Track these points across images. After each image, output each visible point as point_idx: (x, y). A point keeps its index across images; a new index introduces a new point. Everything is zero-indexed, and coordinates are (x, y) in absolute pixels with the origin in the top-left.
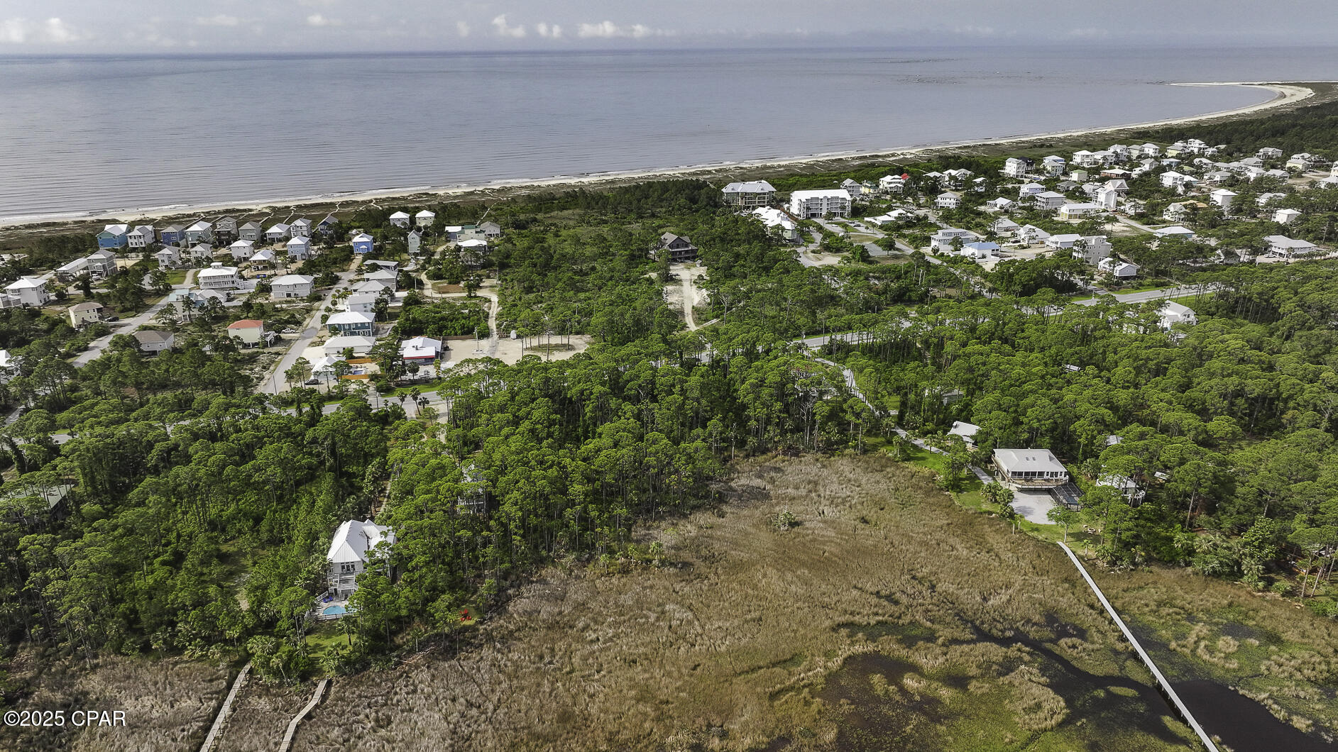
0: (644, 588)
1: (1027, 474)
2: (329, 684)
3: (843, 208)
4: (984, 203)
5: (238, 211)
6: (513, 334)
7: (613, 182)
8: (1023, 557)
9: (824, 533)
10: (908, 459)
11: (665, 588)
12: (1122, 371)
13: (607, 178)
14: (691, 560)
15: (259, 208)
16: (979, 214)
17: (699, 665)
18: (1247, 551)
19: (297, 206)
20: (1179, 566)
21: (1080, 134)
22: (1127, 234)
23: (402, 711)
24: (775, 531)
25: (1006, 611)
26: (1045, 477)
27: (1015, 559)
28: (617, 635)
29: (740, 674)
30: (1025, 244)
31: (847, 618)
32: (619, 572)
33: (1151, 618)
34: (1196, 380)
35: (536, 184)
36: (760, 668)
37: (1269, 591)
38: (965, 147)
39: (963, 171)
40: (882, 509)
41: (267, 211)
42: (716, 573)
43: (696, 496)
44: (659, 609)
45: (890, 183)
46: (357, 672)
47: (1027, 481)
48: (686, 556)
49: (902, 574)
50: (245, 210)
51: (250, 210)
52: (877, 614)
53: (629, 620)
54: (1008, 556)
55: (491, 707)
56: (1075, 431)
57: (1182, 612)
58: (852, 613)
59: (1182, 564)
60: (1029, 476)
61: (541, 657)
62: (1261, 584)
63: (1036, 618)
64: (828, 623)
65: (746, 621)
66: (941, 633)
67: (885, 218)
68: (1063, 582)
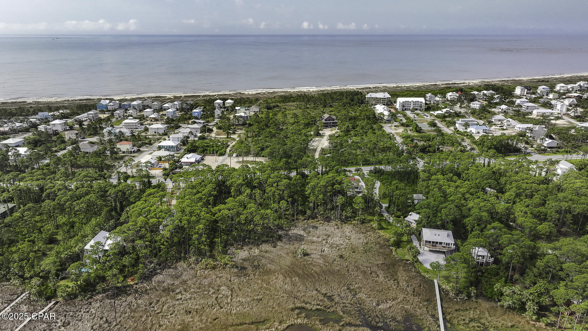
0: (217, 277)
1: (433, 242)
2: (57, 303)
3: (421, 107)
4: (495, 108)
5: (161, 97)
6: (234, 155)
7: (323, 91)
8: (411, 286)
9: (318, 261)
10: (382, 228)
11: (227, 279)
12: (510, 194)
13: (321, 89)
14: (247, 266)
15: (169, 96)
16: (489, 112)
17: (218, 318)
18: (531, 298)
19: (185, 96)
20: (495, 301)
21: (568, 76)
22: (565, 126)
23: (77, 320)
24: (295, 257)
25: (386, 313)
26: (443, 245)
27: (406, 286)
28: (190, 299)
29: (234, 326)
30: (505, 128)
31: (304, 305)
32: (211, 268)
33: (462, 327)
34: (548, 202)
35: (288, 91)
36: (245, 324)
37: (539, 322)
38: (503, 81)
39: (491, 91)
40: (353, 252)
41: (172, 97)
42: (254, 275)
43: (267, 236)
44: (217, 288)
45: (450, 96)
46: (71, 299)
47: (433, 246)
48: (246, 264)
49: (344, 286)
50: (163, 97)
51: (166, 97)
52: (319, 305)
53: (200, 292)
54: (403, 284)
55: (115, 324)
56: (466, 223)
57: (482, 326)
58: (306, 304)
59: (497, 300)
60: (434, 244)
61: (151, 304)
62: (534, 317)
63: (399, 318)
64: (292, 306)
65: (254, 300)
66: (345, 319)
67: (439, 112)
68: (425, 301)
